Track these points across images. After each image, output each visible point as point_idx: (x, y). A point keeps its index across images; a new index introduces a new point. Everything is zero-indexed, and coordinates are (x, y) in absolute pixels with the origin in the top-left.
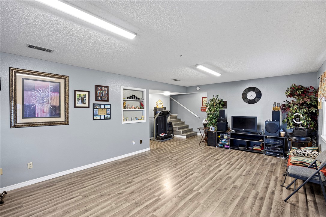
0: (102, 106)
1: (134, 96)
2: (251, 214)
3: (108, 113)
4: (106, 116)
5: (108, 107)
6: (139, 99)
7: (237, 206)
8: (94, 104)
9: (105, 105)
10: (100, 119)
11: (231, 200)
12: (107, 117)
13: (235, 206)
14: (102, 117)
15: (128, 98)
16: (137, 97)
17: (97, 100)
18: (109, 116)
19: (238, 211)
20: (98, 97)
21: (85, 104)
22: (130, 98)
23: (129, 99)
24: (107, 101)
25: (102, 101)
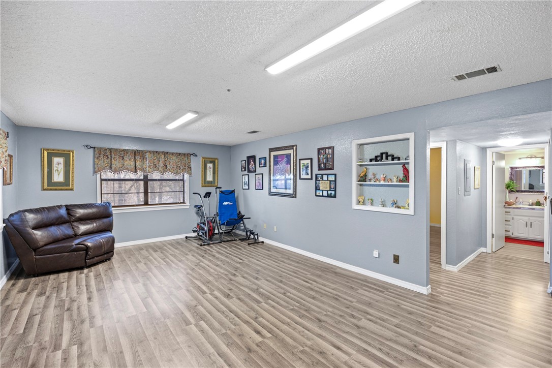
0: (325, 177)
1: (387, 153)
2: (92, 359)
3: (332, 187)
4: (329, 192)
5: (332, 178)
6: (399, 159)
7: (122, 352)
8: (316, 175)
9: (328, 175)
10: (323, 196)
11: (137, 351)
12: (331, 193)
13: (124, 349)
14: (325, 194)
15: (371, 160)
16: (393, 156)
17: (320, 169)
18: (333, 193)
19: (113, 348)
20: (321, 164)
21: (308, 174)
22: (376, 160)
23: (373, 163)
24: (332, 169)
25: (326, 169)
